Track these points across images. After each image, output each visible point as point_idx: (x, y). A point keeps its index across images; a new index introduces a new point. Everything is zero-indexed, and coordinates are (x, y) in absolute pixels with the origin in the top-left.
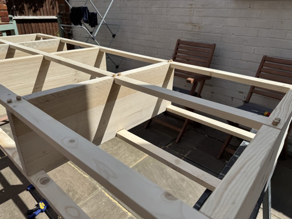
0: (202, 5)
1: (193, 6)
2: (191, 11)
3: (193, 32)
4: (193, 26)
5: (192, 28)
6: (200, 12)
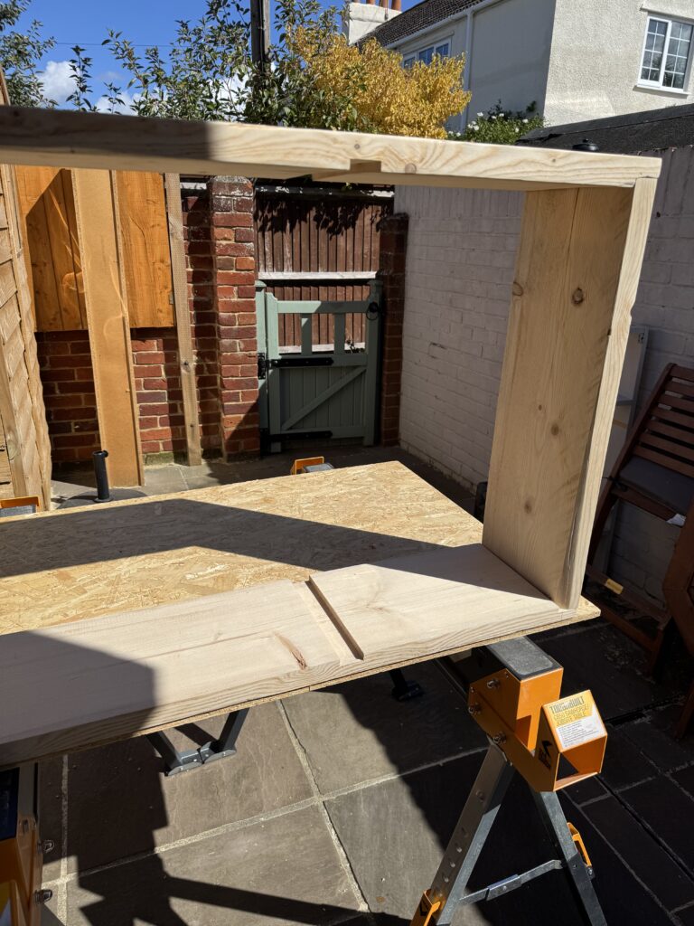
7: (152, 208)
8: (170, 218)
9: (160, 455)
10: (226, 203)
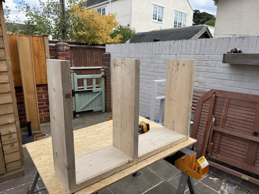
0: (206, 70)
1: (199, 70)
2: (197, 73)
3: (200, 88)
4: (199, 84)
5: (199, 85)
6: (204, 74)
7: (41, 51)
8: (46, 54)
9: (43, 121)
10: (62, 50)
